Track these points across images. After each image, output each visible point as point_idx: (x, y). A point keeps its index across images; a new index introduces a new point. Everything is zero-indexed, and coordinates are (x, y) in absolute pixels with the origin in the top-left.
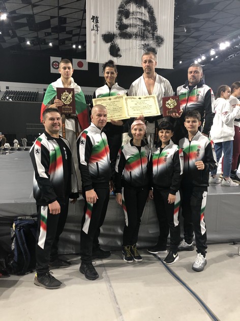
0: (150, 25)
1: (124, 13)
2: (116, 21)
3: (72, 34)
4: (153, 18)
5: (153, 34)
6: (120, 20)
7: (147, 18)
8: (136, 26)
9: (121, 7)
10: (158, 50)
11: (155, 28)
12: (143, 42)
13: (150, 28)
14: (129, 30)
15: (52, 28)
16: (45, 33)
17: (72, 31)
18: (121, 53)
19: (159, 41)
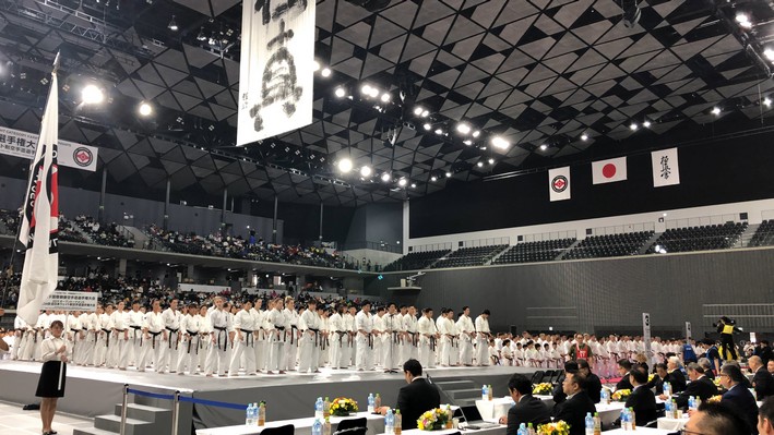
0: (291, 77)
1: (268, 77)
2: (261, 89)
3: (597, 111)
4: (293, 68)
5: (293, 88)
6: (264, 86)
7: (287, 71)
8: (276, 86)
9: (266, 71)
10: (298, 105)
11: (294, 79)
12: (284, 102)
13: (289, 82)
14: (271, 94)
15: (550, 115)
16: (551, 125)
17: (589, 107)
18: (263, 124)
19: (298, 92)
